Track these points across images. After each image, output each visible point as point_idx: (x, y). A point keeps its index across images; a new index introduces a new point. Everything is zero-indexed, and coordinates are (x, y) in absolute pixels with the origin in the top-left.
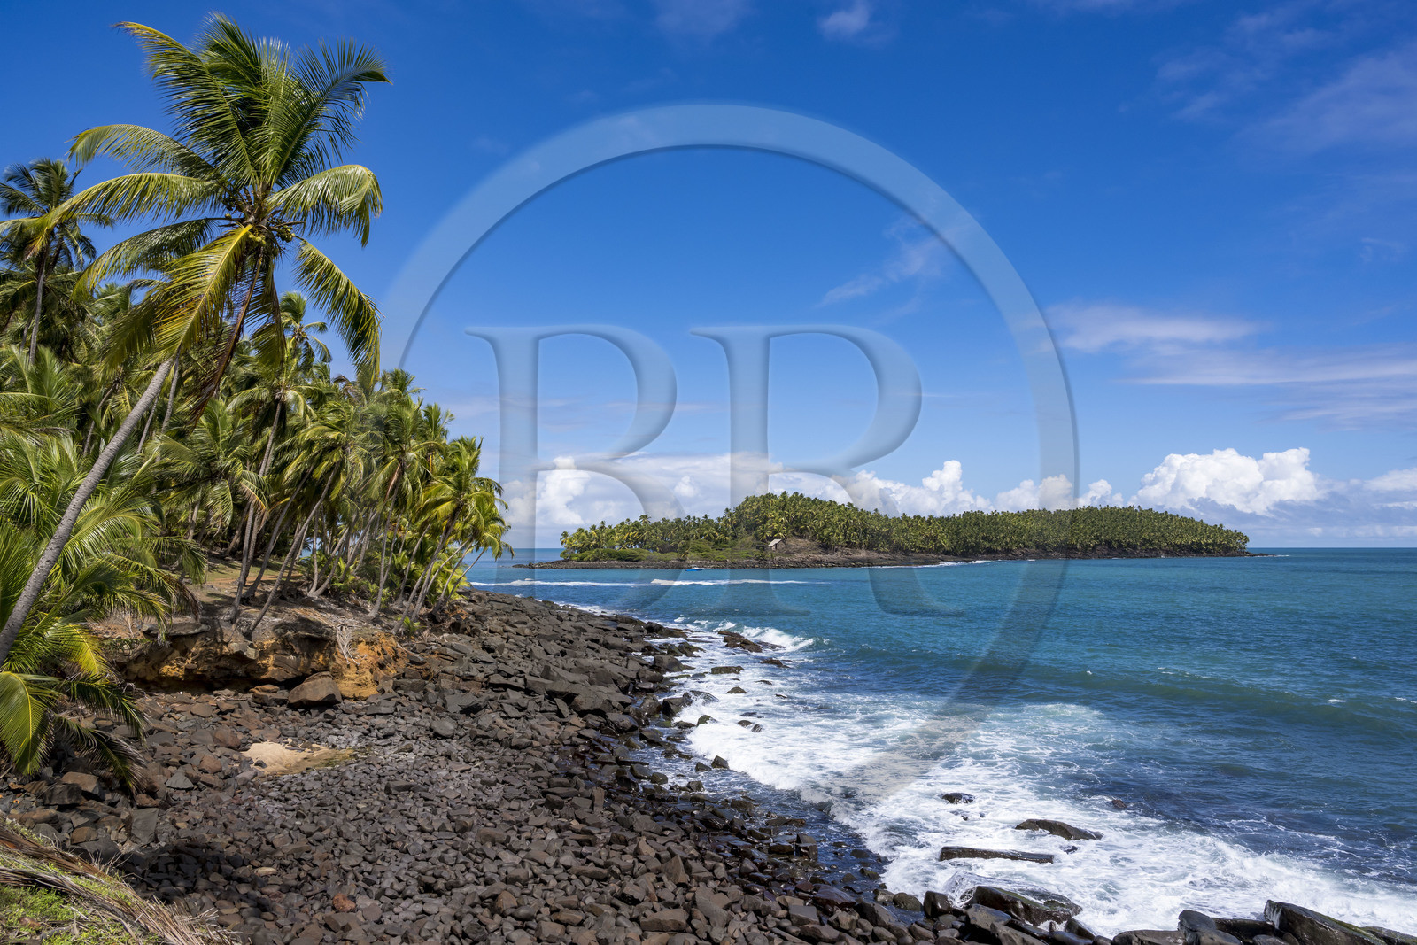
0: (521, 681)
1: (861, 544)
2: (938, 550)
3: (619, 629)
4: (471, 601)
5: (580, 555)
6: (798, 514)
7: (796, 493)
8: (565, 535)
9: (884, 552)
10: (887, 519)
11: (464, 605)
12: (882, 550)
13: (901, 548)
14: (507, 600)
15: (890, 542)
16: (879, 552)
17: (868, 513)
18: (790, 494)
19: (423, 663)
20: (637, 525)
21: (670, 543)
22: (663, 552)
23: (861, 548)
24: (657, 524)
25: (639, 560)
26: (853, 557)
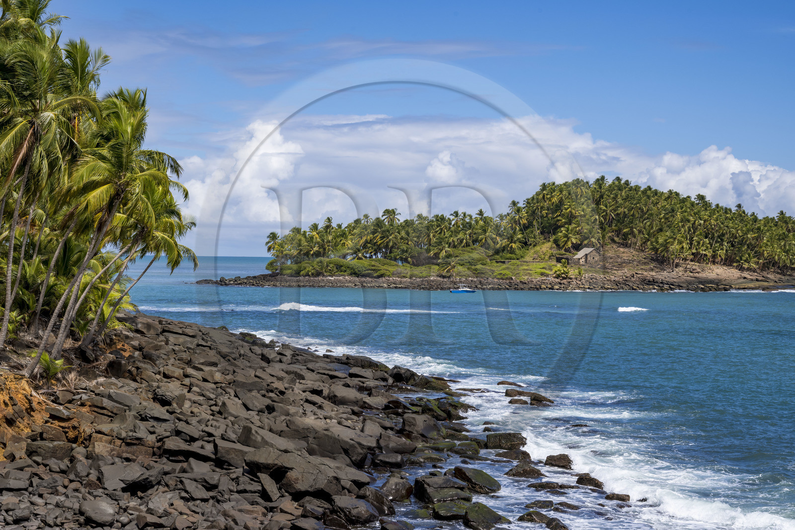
0: (209, 447)
1: (714, 257)
3: (352, 375)
4: (137, 331)
5: (295, 267)
6: (620, 210)
7: (618, 179)
8: (273, 236)
9: (749, 269)
10: (755, 220)
11: (127, 337)
12: (746, 266)
13: (775, 264)
14: (189, 331)
15: (759, 255)
16: (741, 269)
17: (727, 211)
18: (609, 180)
19: (68, 419)
20: (379, 223)
21: (428, 251)
22: (417, 265)
23: (714, 262)
24: (408, 223)
25: (382, 276)
26: (703, 275)
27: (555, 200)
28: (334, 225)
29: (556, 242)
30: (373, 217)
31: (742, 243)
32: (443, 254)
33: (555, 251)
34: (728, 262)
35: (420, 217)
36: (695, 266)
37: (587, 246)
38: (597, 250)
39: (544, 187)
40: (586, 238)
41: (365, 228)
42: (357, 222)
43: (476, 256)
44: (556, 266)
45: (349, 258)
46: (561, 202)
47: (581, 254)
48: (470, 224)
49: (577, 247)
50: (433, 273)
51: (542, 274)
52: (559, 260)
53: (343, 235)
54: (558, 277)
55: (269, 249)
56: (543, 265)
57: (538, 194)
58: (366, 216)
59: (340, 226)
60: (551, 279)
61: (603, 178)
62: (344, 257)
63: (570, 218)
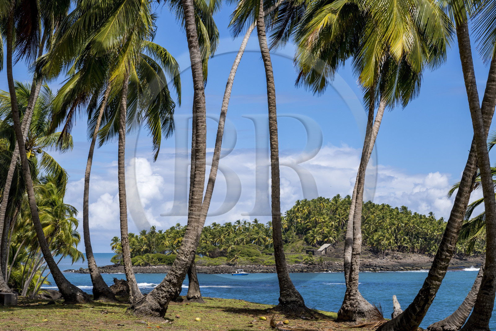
8: (115, 240)
21: (220, 247)
22: (212, 257)
23: (413, 252)
26: (404, 261)
27: (306, 211)
28: (157, 231)
29: (306, 240)
30: (183, 225)
31: (431, 239)
32: (230, 249)
33: (306, 246)
35: (215, 224)
36: (400, 255)
37: (326, 242)
38: (334, 245)
39: (298, 203)
40: (326, 237)
41: (178, 232)
42: (172, 228)
43: (252, 250)
44: (305, 256)
45: (167, 253)
46: (310, 213)
47: (322, 248)
48: (248, 229)
49: (321, 243)
50: (222, 262)
51: (296, 262)
52: (307, 252)
53: (163, 237)
54: (306, 263)
55: (113, 248)
56: (297, 255)
57: (294, 208)
58: (179, 225)
59: (160, 232)
60: (302, 265)
61: (338, 196)
62: (164, 253)
63: (316, 223)
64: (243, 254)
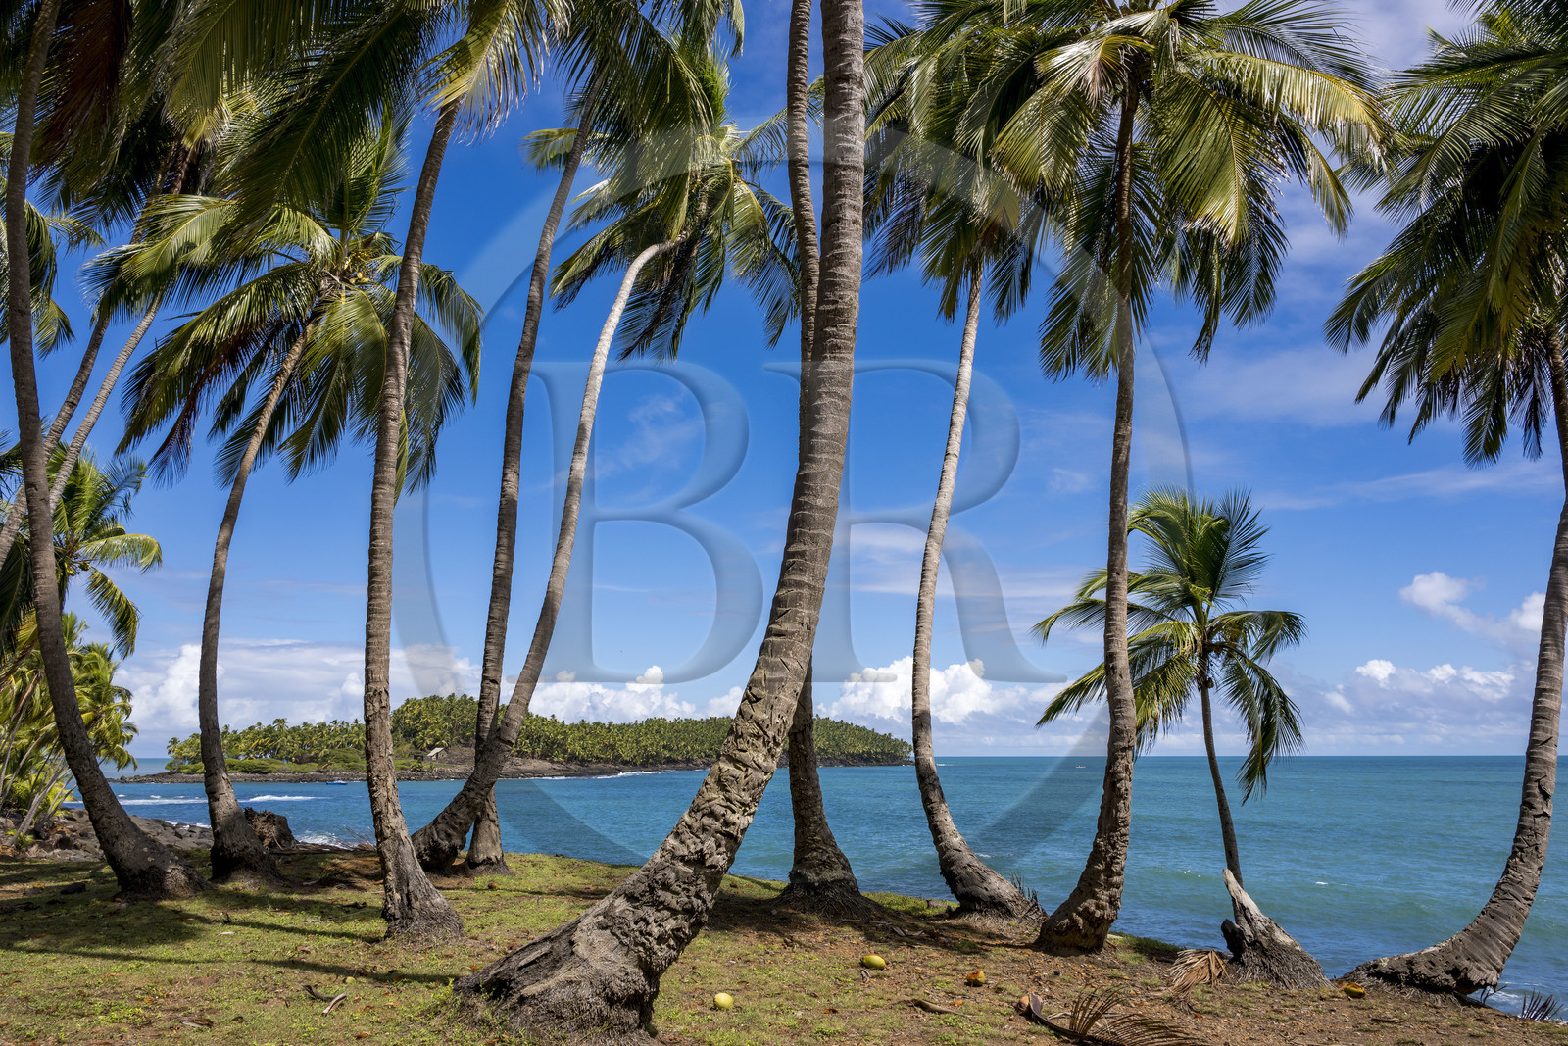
1: (533, 753)
2: (617, 758)
4: (70, 818)
5: (192, 766)
6: (466, 719)
7: (465, 696)
8: (174, 741)
9: (558, 762)
10: (563, 725)
12: (555, 759)
13: (576, 758)
15: (565, 751)
16: (552, 762)
17: (543, 719)
18: (458, 697)
20: (270, 730)
21: (309, 752)
22: (300, 763)
23: (533, 757)
24: (295, 730)
25: (269, 772)
26: (523, 767)
27: (416, 711)
28: (230, 731)
29: (414, 743)
30: (265, 725)
31: (553, 743)
32: (322, 753)
33: (413, 751)
34: (544, 756)
35: (305, 724)
36: (519, 760)
37: (438, 746)
38: (446, 749)
39: (408, 701)
40: (438, 740)
41: (258, 733)
42: (251, 729)
43: (349, 755)
44: (414, 762)
45: (242, 758)
46: (420, 713)
47: (433, 752)
48: (346, 730)
49: (431, 747)
50: (311, 769)
51: (402, 768)
52: (416, 757)
53: (238, 739)
54: (414, 770)
55: (169, 752)
56: (403, 761)
57: (403, 706)
58: (259, 724)
59: (235, 732)
60: (408, 772)
61: (453, 695)
62: (237, 757)
63: (427, 725)
64: (338, 760)
